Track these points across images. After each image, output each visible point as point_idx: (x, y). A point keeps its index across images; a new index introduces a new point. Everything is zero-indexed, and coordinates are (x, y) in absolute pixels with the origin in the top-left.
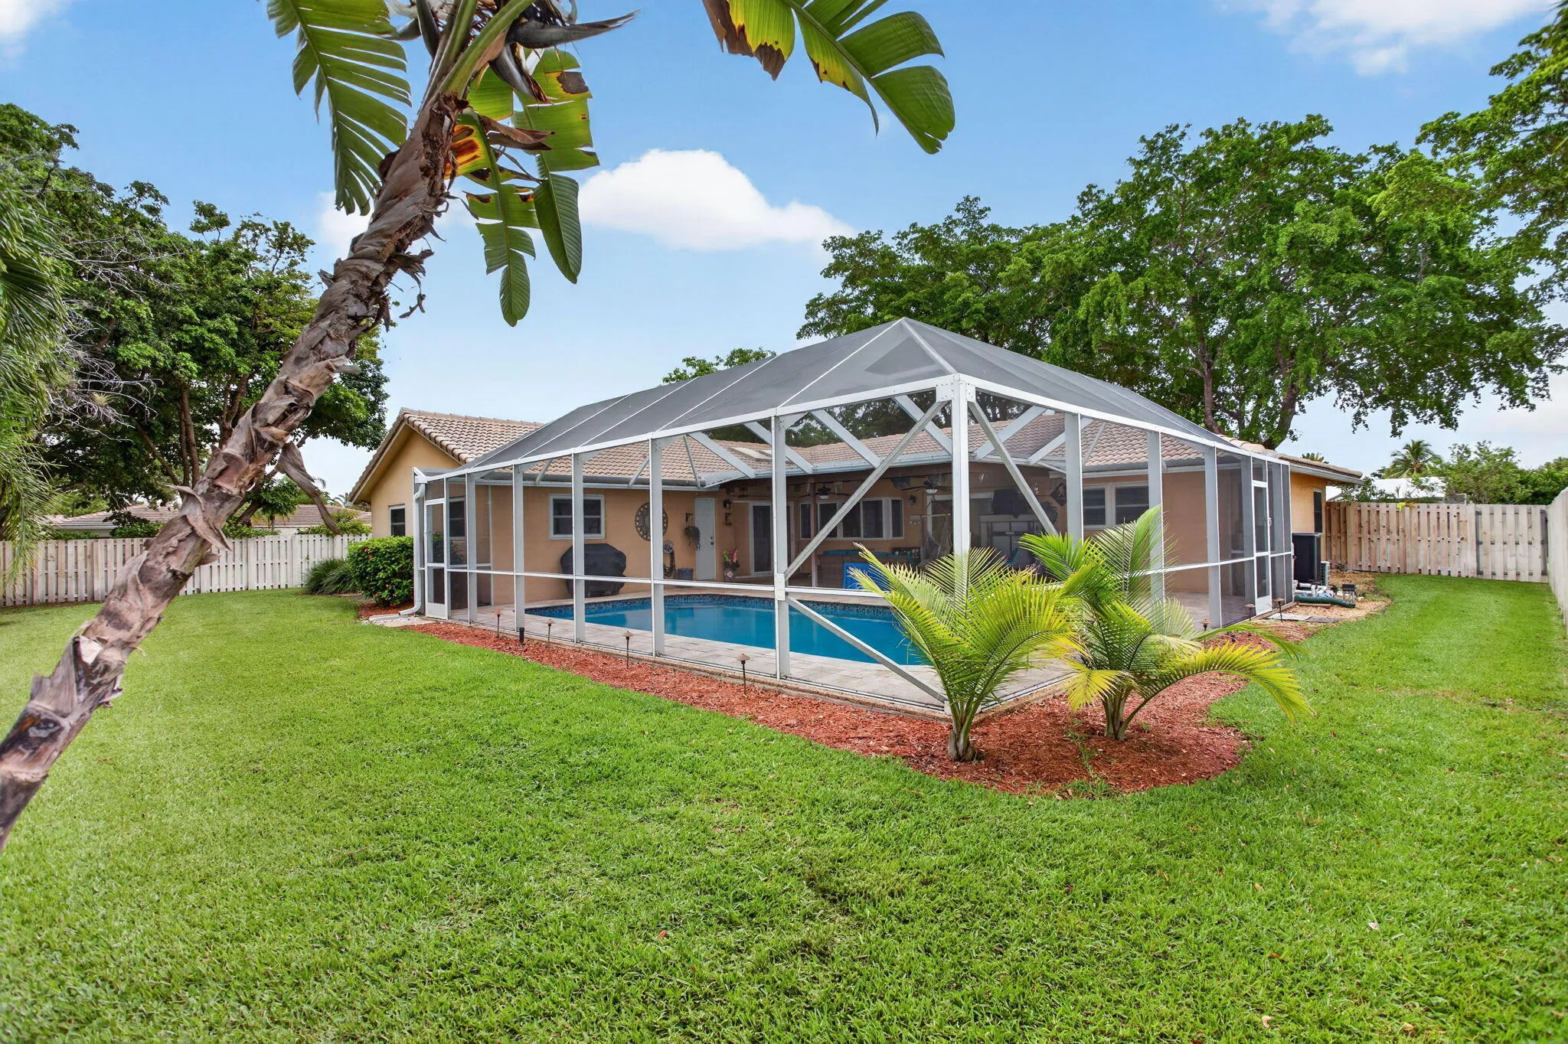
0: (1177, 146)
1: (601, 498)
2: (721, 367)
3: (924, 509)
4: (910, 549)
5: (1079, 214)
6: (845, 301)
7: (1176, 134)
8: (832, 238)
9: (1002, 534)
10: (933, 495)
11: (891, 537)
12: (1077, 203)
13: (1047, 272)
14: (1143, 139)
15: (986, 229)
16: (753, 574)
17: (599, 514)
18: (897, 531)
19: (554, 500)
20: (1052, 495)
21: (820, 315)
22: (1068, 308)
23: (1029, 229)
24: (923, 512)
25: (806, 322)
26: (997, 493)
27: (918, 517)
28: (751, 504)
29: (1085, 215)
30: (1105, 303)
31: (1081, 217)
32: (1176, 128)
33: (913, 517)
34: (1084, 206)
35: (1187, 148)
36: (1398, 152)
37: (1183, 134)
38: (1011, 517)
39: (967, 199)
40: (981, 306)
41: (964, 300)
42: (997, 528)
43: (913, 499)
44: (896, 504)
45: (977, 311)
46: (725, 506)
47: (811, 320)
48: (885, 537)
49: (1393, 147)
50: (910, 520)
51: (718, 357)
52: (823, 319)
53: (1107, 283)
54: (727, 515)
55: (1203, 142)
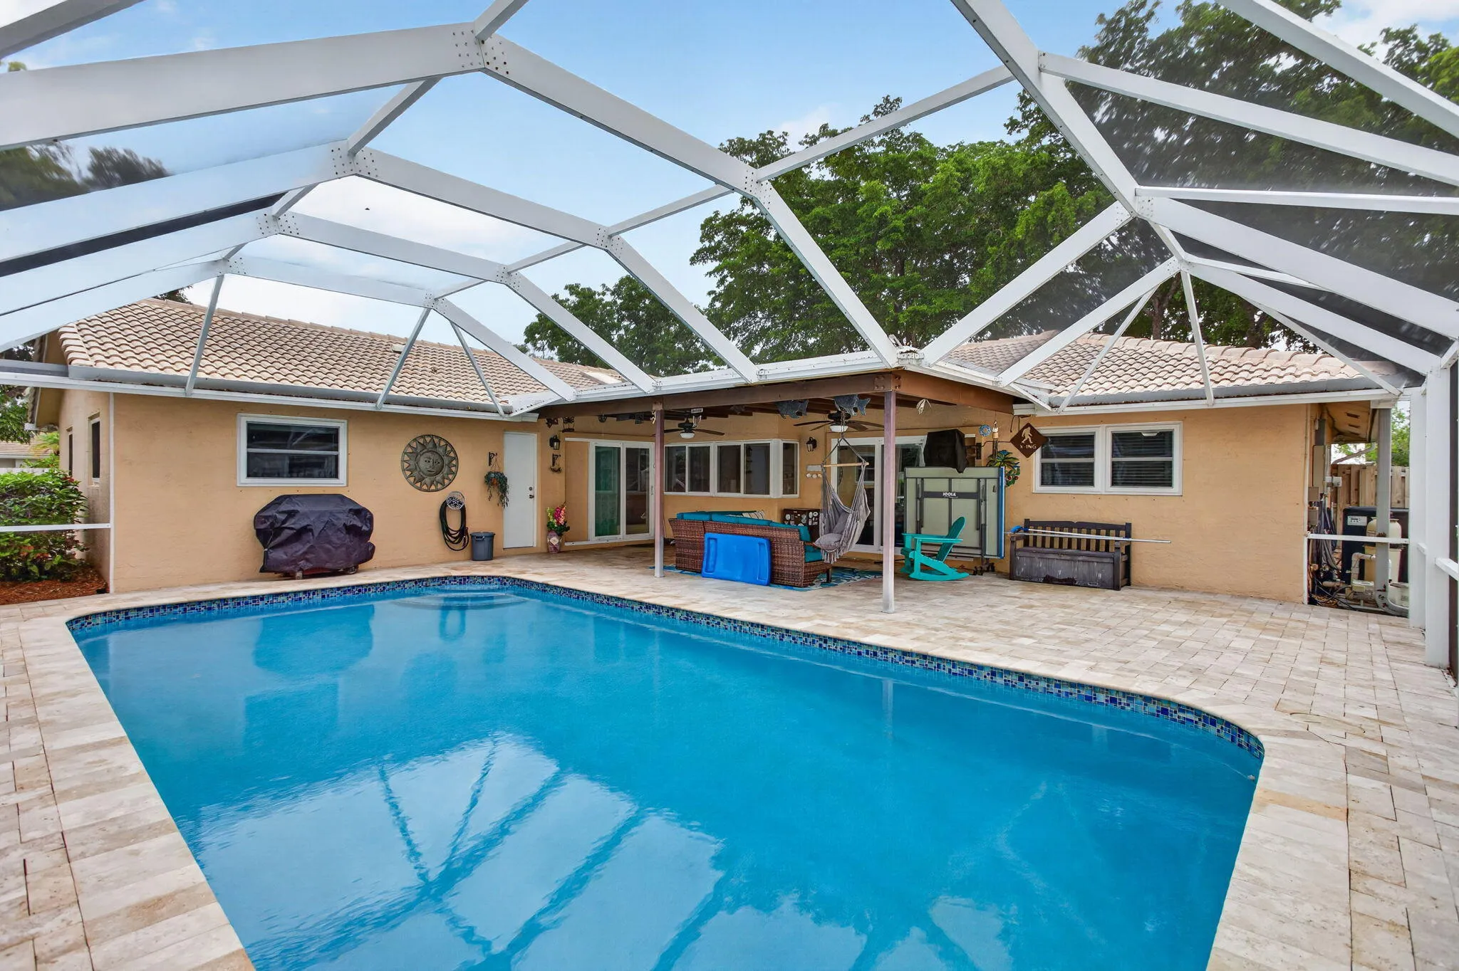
0: (1143, 30)
1: (342, 425)
2: (608, 298)
3: (827, 455)
4: (807, 512)
5: (1018, 116)
6: (743, 221)
7: (1142, 13)
8: (730, 141)
9: (938, 495)
10: (842, 435)
11: (781, 495)
12: (1017, 103)
13: (979, 186)
14: (1101, 18)
15: (907, 138)
16: (593, 540)
17: (336, 449)
18: (789, 485)
19: (249, 425)
20: (1013, 441)
21: (717, 238)
22: (1000, 230)
23: (954, 147)
24: (826, 460)
25: (700, 246)
26: (931, 436)
27: (818, 468)
28: (593, 443)
29: (1025, 118)
30: (1050, 218)
31: (1020, 120)
32: (1143, 5)
33: (811, 468)
34: (1024, 106)
35: (1154, 31)
36: (1415, 37)
37: (1150, 15)
38: (951, 471)
39: (887, 100)
40: (899, 223)
41: (882, 214)
42: (930, 486)
43: (813, 443)
44: (788, 448)
45: (895, 229)
46: (552, 445)
47: (707, 244)
48: (772, 495)
49: (1410, 31)
50: (808, 469)
51: (604, 285)
52: (720, 242)
53: (1051, 196)
54: (555, 458)
55: (1177, 23)
